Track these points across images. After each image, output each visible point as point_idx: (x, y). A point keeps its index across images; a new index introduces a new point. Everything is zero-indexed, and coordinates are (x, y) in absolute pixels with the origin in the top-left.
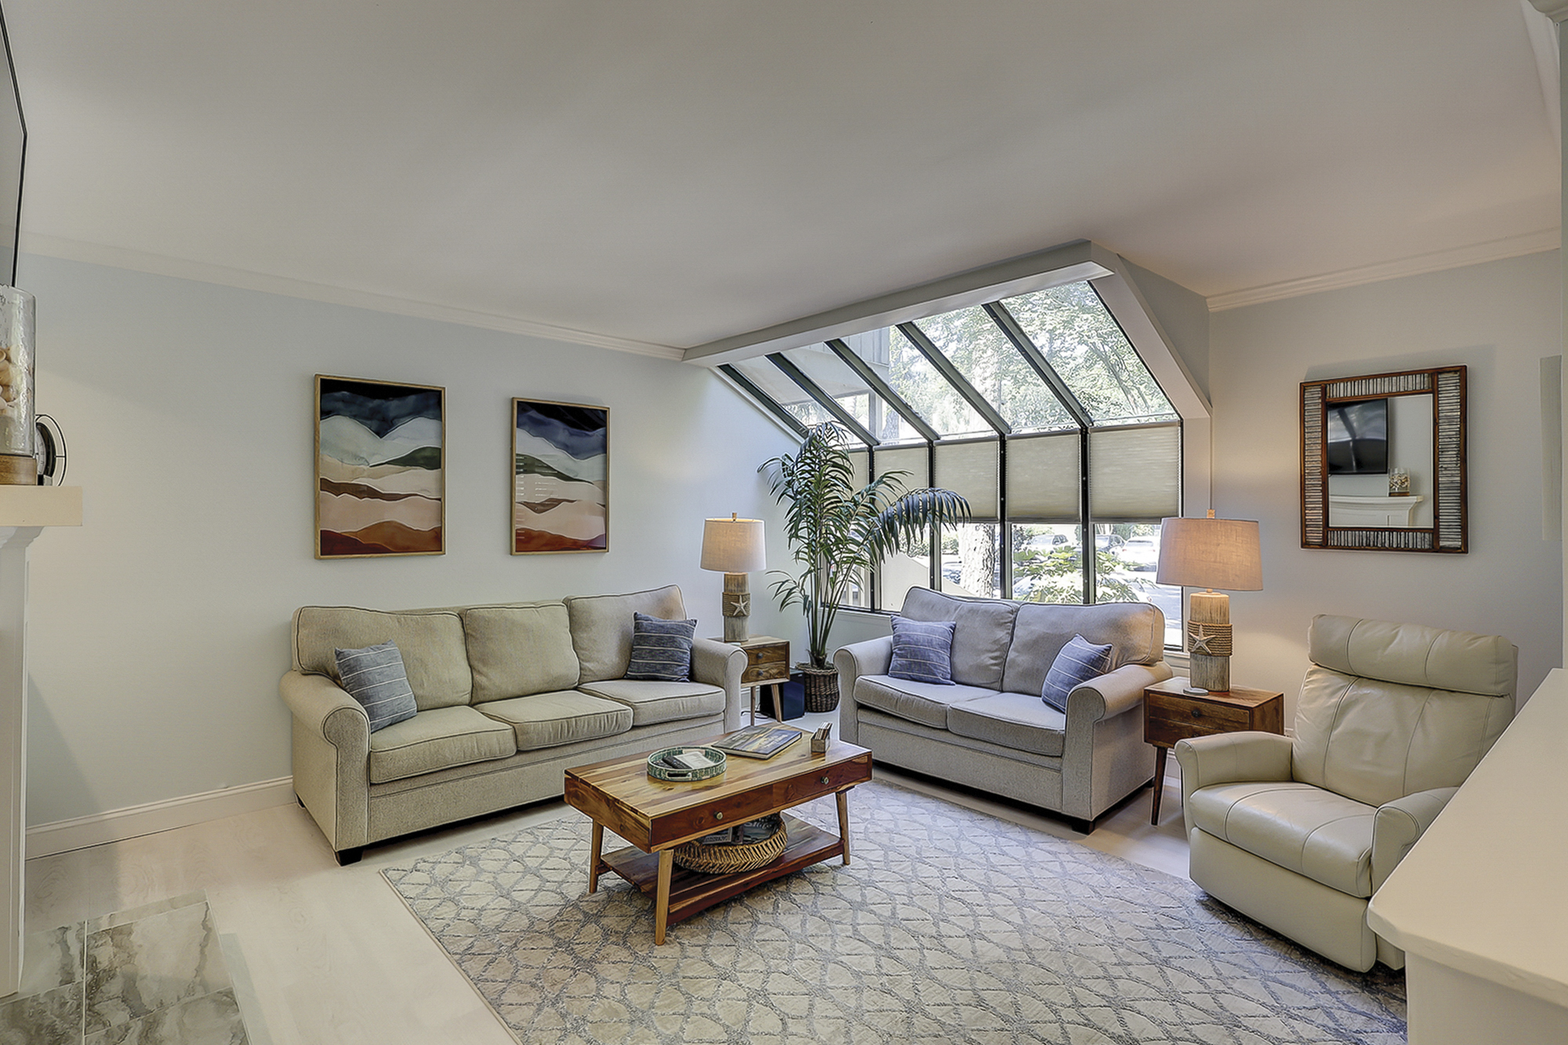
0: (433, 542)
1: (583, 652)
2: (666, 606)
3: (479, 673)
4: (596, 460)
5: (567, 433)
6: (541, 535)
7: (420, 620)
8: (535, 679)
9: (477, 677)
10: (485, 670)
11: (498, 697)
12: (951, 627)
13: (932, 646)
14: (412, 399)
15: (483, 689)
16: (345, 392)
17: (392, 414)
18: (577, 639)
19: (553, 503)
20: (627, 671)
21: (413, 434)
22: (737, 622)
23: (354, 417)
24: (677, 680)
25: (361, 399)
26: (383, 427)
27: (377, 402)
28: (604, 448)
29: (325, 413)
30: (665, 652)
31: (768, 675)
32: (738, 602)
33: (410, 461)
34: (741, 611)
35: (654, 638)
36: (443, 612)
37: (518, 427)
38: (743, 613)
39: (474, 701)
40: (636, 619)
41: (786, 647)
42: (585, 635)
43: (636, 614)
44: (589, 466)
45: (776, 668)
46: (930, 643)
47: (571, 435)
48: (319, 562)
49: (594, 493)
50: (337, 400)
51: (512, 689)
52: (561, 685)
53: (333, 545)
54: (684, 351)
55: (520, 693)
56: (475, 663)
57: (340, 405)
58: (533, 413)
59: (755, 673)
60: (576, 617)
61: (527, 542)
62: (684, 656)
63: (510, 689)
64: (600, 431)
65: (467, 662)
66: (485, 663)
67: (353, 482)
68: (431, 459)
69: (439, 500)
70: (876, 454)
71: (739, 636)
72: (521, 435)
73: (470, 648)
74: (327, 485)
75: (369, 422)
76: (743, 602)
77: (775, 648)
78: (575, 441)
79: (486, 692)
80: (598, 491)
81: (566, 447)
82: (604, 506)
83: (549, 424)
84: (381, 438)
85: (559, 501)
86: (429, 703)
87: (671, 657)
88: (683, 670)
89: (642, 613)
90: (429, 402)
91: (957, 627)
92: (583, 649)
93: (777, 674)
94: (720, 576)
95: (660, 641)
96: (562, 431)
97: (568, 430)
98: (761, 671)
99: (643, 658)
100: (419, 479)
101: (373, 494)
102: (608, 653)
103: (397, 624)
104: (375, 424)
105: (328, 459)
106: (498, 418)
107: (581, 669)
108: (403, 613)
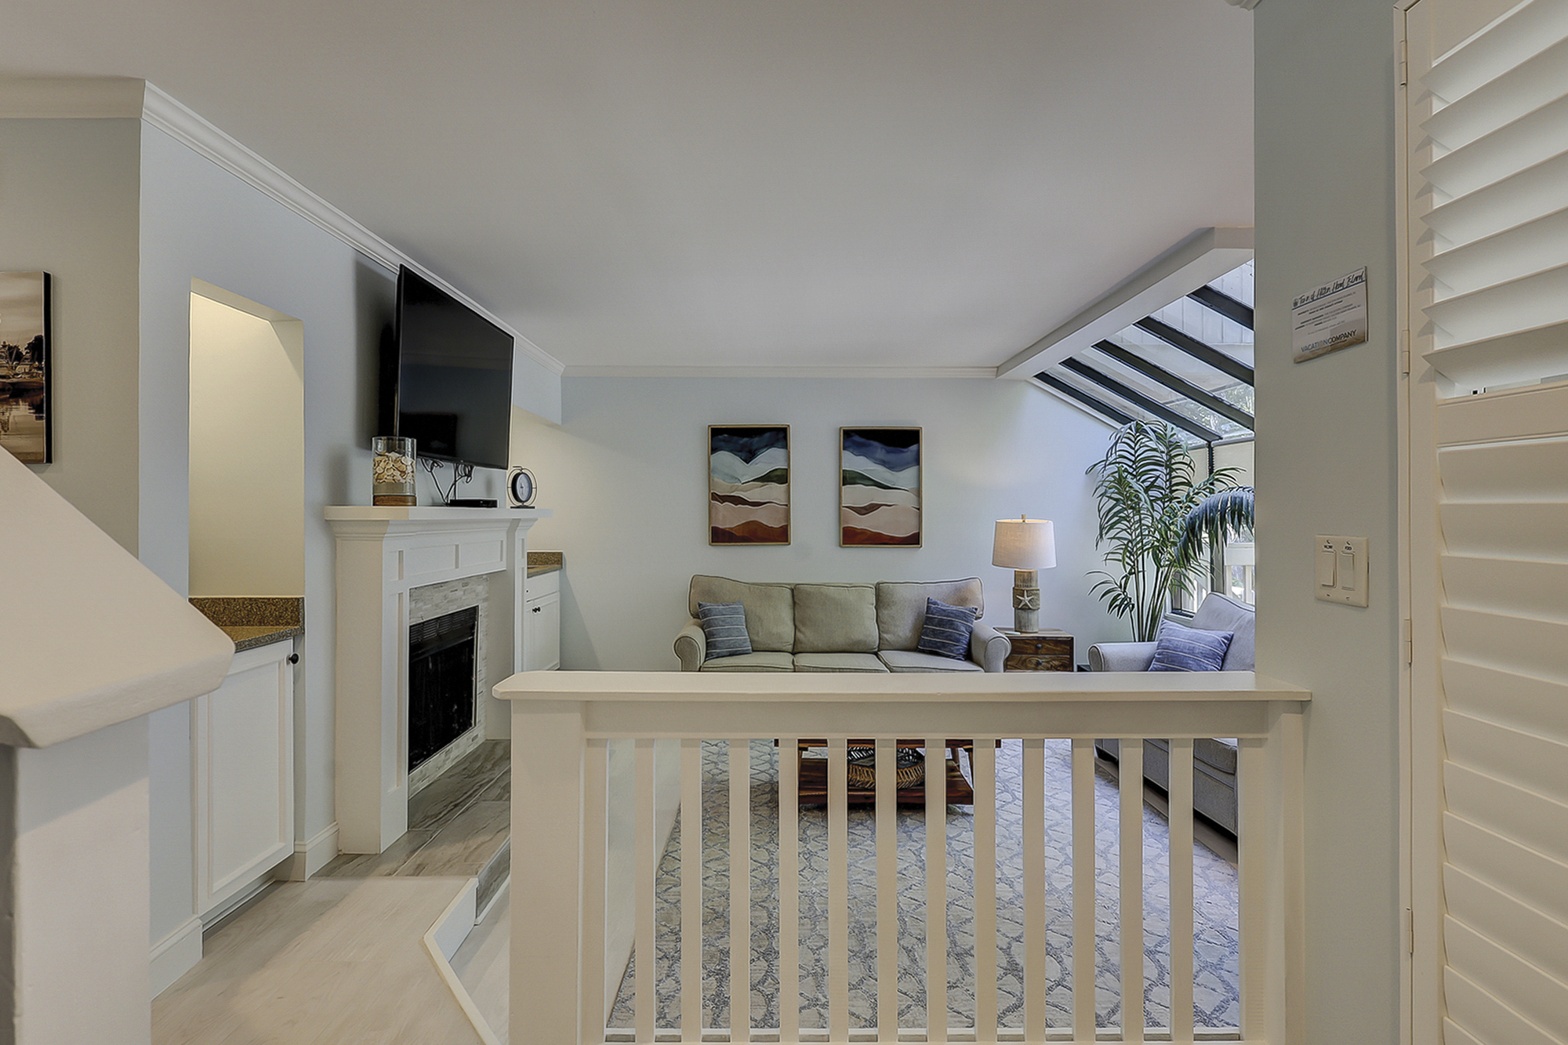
0: (781, 535)
1: (883, 625)
2: (961, 595)
3: (800, 631)
4: (911, 472)
5: (884, 451)
6: (863, 532)
7: (764, 590)
8: (840, 640)
9: (798, 634)
10: (803, 629)
11: (811, 650)
12: (1226, 638)
13: (1193, 654)
14: (767, 435)
15: (801, 643)
16: (726, 435)
17: (754, 448)
18: (880, 614)
19: (873, 507)
20: (918, 644)
21: (769, 459)
22: (1023, 614)
23: (731, 451)
24: (954, 658)
25: (735, 438)
26: (749, 456)
27: (745, 439)
28: (917, 461)
29: (714, 450)
30: (944, 632)
31: (1049, 666)
32: (1023, 596)
33: (767, 478)
34: (1026, 605)
35: (937, 620)
36: (780, 585)
37: (844, 449)
38: (1027, 605)
39: (796, 651)
40: (928, 603)
41: (1069, 642)
42: (886, 612)
43: (929, 598)
44: (906, 476)
45: (1057, 660)
46: (1192, 651)
47: (888, 452)
48: (710, 547)
49: (908, 500)
50: (720, 440)
51: (821, 645)
52: (861, 648)
53: (719, 536)
54: (996, 369)
55: (828, 650)
56: (797, 624)
57: (722, 444)
58: (857, 438)
59: (1034, 662)
60: (881, 597)
61: (851, 537)
62: (961, 637)
63: (820, 645)
64: (914, 447)
65: (792, 622)
66: (804, 624)
67: (732, 494)
68: (781, 477)
69: (786, 505)
70: (1216, 450)
71: (1025, 627)
72: (847, 455)
73: (796, 613)
74: (715, 497)
75: (740, 454)
76: (1028, 596)
77: (1057, 641)
78: (891, 457)
79: (803, 645)
80: (912, 497)
81: (883, 463)
82: (919, 509)
83: (870, 445)
84: (748, 463)
85: (878, 506)
86: (762, 647)
87: (949, 637)
88: (958, 650)
89: (933, 598)
90: (778, 436)
91: (1234, 637)
92: (885, 623)
93: (1060, 666)
94: (1010, 573)
95: (941, 623)
96: (880, 450)
97: (885, 449)
98: (1040, 661)
99: (927, 636)
100: (775, 490)
101: (743, 502)
102: (904, 627)
103: (748, 591)
104: (744, 455)
105: (716, 479)
106: (831, 442)
107: (880, 638)
108: (753, 584)
